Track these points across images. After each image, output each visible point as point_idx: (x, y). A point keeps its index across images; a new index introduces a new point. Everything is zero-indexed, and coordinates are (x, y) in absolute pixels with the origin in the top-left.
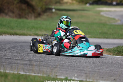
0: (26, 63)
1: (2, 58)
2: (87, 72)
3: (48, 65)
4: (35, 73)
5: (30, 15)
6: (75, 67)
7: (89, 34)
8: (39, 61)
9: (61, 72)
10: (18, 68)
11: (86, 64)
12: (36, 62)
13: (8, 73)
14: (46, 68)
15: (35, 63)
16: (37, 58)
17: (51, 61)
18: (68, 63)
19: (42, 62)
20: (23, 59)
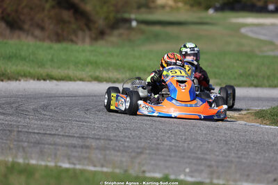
0: (73, 142)
1: (21, 131)
2: (213, 163)
3: (124, 147)
4: (95, 166)
5: (80, 34)
6: (184, 151)
7: (216, 78)
8: (103, 139)
9: (153, 162)
10: (55, 155)
11: (210, 146)
12: (98, 141)
13: (33, 165)
14: (119, 154)
15: (94, 143)
16: (99, 131)
17: (129, 138)
18: (168, 143)
19: (111, 140)
20: (67, 134)
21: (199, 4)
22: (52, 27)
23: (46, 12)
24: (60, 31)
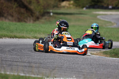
0: (25, 65)
1: (3, 60)
2: (85, 73)
3: (47, 66)
4: (34, 75)
5: (29, 18)
6: (73, 68)
8: (38, 63)
9: (59, 73)
10: (18, 70)
11: (84, 66)
12: (36, 64)
13: (8, 74)
14: (45, 69)
15: (34, 65)
16: (37, 60)
17: (49, 63)
18: (66, 65)
19: (41, 64)
20: (23, 61)
21: (79, 6)
22: (16, 15)
23: (14, 9)
24: (20, 17)
